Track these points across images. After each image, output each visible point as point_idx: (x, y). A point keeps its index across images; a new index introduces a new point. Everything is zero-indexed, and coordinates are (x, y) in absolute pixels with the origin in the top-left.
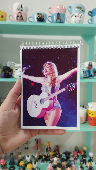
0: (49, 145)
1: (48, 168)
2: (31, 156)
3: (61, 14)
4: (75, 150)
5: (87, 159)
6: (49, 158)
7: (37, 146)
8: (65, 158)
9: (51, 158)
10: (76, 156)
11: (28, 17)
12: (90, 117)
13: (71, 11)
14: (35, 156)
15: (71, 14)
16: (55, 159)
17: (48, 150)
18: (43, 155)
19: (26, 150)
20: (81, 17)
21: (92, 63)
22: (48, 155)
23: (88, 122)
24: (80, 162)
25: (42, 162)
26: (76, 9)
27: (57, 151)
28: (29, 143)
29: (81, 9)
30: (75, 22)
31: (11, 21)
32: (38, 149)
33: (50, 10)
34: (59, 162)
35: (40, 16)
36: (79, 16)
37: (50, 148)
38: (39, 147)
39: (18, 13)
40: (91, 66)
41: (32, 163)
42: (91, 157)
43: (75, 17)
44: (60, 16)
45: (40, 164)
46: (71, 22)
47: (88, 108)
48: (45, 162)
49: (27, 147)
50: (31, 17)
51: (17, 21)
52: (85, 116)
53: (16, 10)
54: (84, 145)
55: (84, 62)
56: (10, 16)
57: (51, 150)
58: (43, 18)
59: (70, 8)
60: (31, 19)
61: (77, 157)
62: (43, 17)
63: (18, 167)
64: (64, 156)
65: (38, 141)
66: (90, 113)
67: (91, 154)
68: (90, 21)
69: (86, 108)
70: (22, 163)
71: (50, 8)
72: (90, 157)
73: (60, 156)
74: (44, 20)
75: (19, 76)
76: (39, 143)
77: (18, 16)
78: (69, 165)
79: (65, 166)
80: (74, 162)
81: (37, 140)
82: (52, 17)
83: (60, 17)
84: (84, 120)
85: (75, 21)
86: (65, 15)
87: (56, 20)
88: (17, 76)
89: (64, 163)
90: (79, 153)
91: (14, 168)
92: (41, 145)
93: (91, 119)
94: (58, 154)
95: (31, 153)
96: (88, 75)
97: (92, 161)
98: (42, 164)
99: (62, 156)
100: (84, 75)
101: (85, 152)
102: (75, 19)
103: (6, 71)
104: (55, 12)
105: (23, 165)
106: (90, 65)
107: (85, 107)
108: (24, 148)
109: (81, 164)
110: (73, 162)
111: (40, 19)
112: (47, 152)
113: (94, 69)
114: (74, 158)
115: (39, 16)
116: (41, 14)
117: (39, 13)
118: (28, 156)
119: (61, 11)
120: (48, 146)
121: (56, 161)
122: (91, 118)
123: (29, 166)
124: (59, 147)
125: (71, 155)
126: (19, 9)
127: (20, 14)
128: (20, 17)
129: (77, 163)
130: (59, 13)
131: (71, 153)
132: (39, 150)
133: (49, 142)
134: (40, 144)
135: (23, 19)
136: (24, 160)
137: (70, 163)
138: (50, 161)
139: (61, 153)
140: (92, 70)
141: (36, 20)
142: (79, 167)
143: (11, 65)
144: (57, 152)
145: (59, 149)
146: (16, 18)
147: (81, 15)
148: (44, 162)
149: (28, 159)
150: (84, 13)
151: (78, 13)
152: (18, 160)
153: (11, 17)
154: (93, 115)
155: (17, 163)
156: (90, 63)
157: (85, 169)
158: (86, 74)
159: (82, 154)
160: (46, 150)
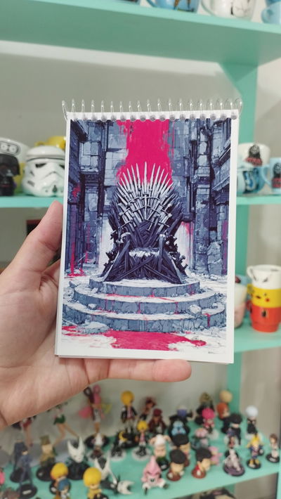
0: (132, 401)
1: (145, 470)
5: (243, 426)
6: (136, 439)
7: (92, 409)
8: (183, 431)
9: (142, 438)
10: (210, 421)
12: (258, 308)
17: (129, 415)
18: (118, 434)
19: (59, 426)
21: (258, 148)
22: (126, 430)
25: (113, 455)
27: (155, 415)
30: (232, 13)
32: (94, 418)
37: (133, 410)
38: (97, 411)
40: (257, 156)
42: (252, 419)
45: (113, 462)
48: (124, 454)
49: (59, 416)
52: (243, 305)
54: (222, 388)
57: (135, 414)
63: (48, 484)
64: (179, 429)
65: (92, 395)
66: (261, 295)
70: (59, 471)
72: (248, 419)
75: (52, 187)
76: (96, 399)
80: (208, 439)
85: (232, 9)
88: (44, 188)
91: (34, 491)
92: (103, 405)
93: (264, 314)
94: (158, 425)
95: (74, 433)
96: (254, 187)
98: (117, 460)
99: (171, 427)
100: (246, 185)
101: (227, 404)
103: (5, 172)
105: (63, 475)
106: (254, 153)
109: (230, 443)
112: (124, 421)
113: (275, 165)
114: (204, 427)
118: (76, 445)
120: (129, 405)
121: (162, 445)
122: (263, 311)
124: (155, 401)
129: (215, 442)
131: (190, 415)
132: (98, 420)
133: (129, 393)
134: (101, 402)
138: (137, 449)
140: (267, 169)
142: (233, 451)
144: (156, 419)
145: (156, 407)
148: (120, 455)
149: (77, 454)
152: (42, 463)
154: (268, 300)
155: (39, 471)
156: (255, 149)
157: (245, 455)
158: (251, 180)
159: (226, 414)
160: (122, 417)
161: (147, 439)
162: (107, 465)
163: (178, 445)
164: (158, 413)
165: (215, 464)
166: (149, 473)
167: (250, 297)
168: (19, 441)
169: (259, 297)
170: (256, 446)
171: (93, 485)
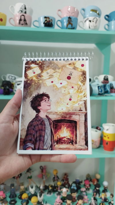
0: (57, 174)
2: (35, 186)
3: (73, 18)
4: (87, 179)
5: (101, 189)
6: (57, 188)
7: (42, 175)
8: (75, 188)
9: (59, 188)
10: (88, 185)
11: (33, 20)
13: (85, 14)
14: (40, 187)
15: (84, 18)
16: (64, 190)
17: (56, 179)
18: (49, 185)
19: (29, 180)
20: (96, 23)
21: (107, 77)
23: (102, 146)
24: (94, 193)
25: (48, 193)
26: (91, 12)
27: (66, 180)
28: (33, 171)
29: (96, 13)
30: (89, 28)
31: (11, 26)
32: (43, 178)
33: (59, 12)
34: (69, 193)
35: (48, 20)
36: (94, 20)
37: (57, 177)
38: (44, 176)
39: (21, 16)
40: (107, 80)
41: (37, 196)
42: (106, 186)
43: (89, 22)
44: (71, 20)
45: (46, 196)
46: (84, 28)
47: (103, 130)
48: (52, 194)
49: (30, 176)
50: (36, 21)
51: (19, 25)
52: (99, 139)
53: (18, 12)
54: (96, 173)
55: (98, 76)
56: (11, 19)
57: (59, 179)
58: (52, 23)
59: (83, 11)
60: (36, 24)
61: (89, 187)
62: (51, 21)
63: (21, 201)
64: (74, 187)
65: (43, 169)
66: (106, 136)
67: (105, 184)
68: (107, 27)
69: (100, 130)
70: (25, 196)
71: (59, 10)
72: (104, 187)
73: (70, 186)
74: (53, 25)
76: (44, 171)
77: (20, 20)
78: (81, 197)
79: (76, 198)
80: (86, 193)
81: (41, 168)
82: (62, 22)
83: (72, 22)
84: (98, 144)
85: (89, 26)
86: (77, 19)
87: (67, 25)
89: (75, 195)
90: (92, 181)
91: (16, 202)
92: (47, 174)
93: (107, 144)
94: (67, 184)
95: (35, 183)
96: (103, 92)
97: (107, 192)
98: (49, 196)
99: (71, 186)
100: (99, 91)
101: (98, 180)
102: (89, 24)
103: (6, 87)
104: (65, 15)
105: (26, 198)
106: (106, 78)
107: (99, 128)
108: (27, 177)
109: (94, 195)
110: (84, 193)
111: (47, 24)
112: (54, 181)
113: (111, 84)
114: (85, 188)
115: (46, 20)
116: (49, 18)
117: (46, 16)
118: (32, 187)
119: (73, 14)
120: (56, 175)
122: (106, 142)
123: (34, 200)
124: (68, 175)
125: (81, 184)
126: (22, 11)
127: (23, 17)
128: (23, 21)
129: (89, 194)
130: (71, 17)
131: (81, 182)
132: (44, 179)
133: (56, 170)
134: (46, 172)
135: (26, 24)
136: (27, 192)
137: (81, 194)
138: (57, 193)
139: (70, 183)
140: (108, 85)
141: (43, 25)
142: (92, 198)
143: (12, 79)
144: (66, 182)
145: (68, 177)
146: (18, 22)
147: (97, 19)
148: (50, 194)
149: (32, 191)
150: (100, 17)
151: (93, 17)
152: (20, 192)
153: (12, 21)
154: (108, 138)
155: (19, 196)
156: (106, 77)
157: (99, 201)
158: (101, 90)
159: (95, 183)
160: (53, 179)
161: (61, 189)
162: (42, 197)
163: (71, 193)
164: (67, 179)
165: (86, 203)
166: (57, 202)
167: (102, 136)
168: (12, 183)
169: (105, 136)
170: (103, 197)
171: (34, 203)
